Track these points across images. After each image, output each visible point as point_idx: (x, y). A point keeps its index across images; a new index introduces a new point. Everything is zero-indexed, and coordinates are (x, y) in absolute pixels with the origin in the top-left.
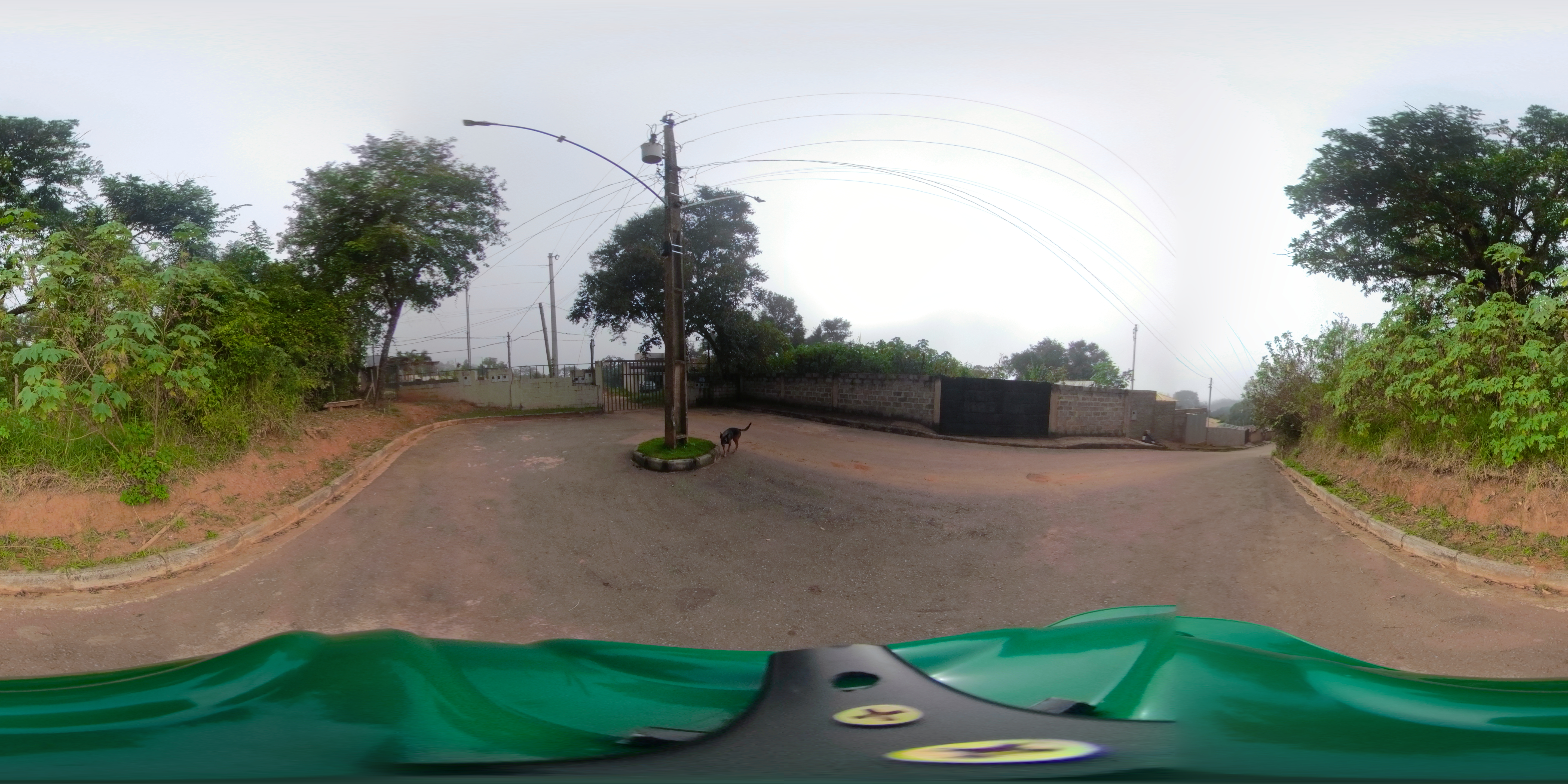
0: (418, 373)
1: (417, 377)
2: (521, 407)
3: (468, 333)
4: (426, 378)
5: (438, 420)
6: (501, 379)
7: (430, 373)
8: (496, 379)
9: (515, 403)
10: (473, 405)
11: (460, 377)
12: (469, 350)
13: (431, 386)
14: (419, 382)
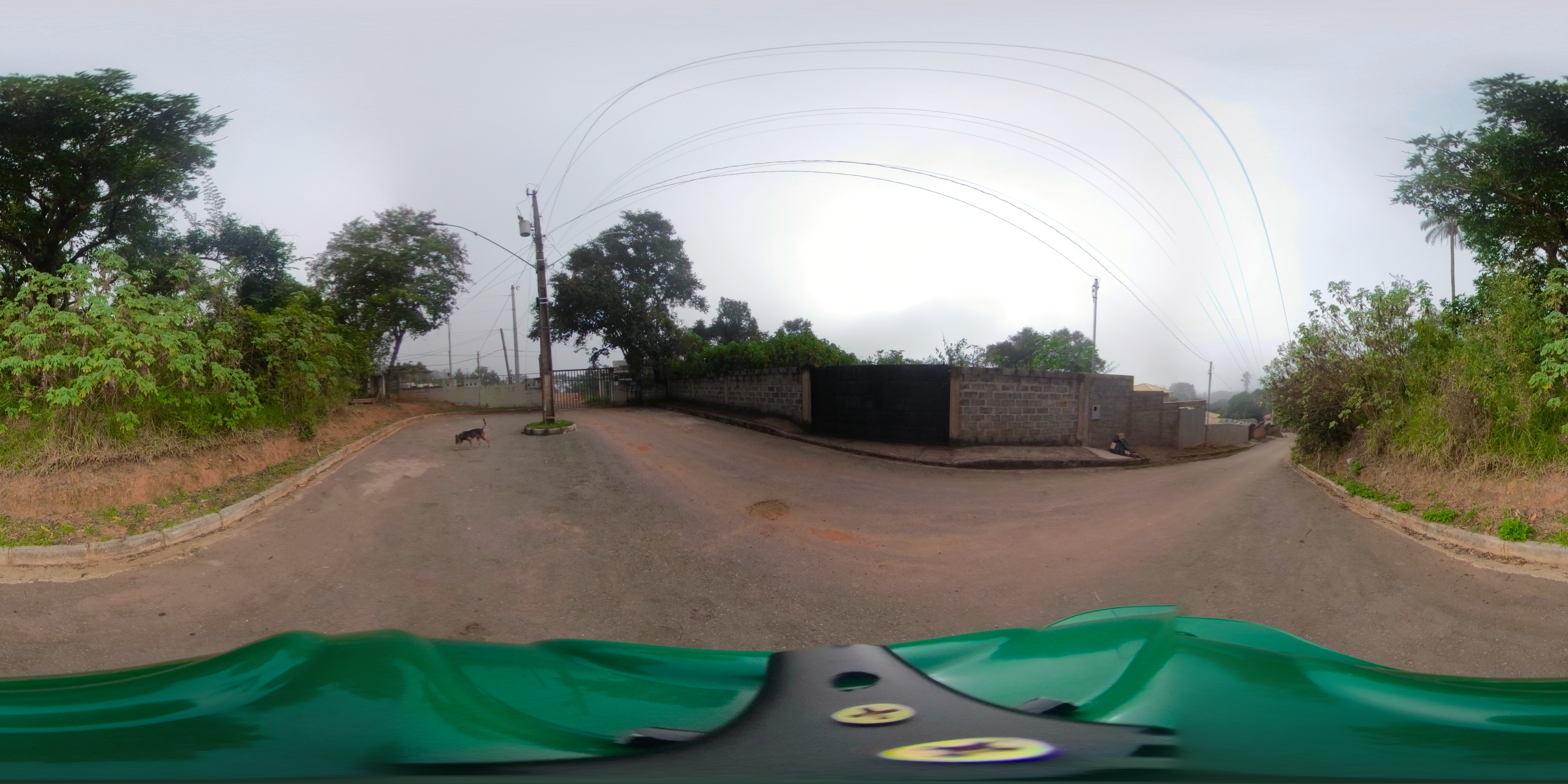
0: (414, 380)
1: (413, 384)
2: (487, 406)
3: (450, 352)
4: (421, 386)
5: (426, 413)
6: (473, 386)
7: (424, 381)
8: (469, 386)
9: (483, 403)
10: (453, 404)
11: (444, 384)
12: (450, 364)
13: (423, 390)
14: (415, 388)
